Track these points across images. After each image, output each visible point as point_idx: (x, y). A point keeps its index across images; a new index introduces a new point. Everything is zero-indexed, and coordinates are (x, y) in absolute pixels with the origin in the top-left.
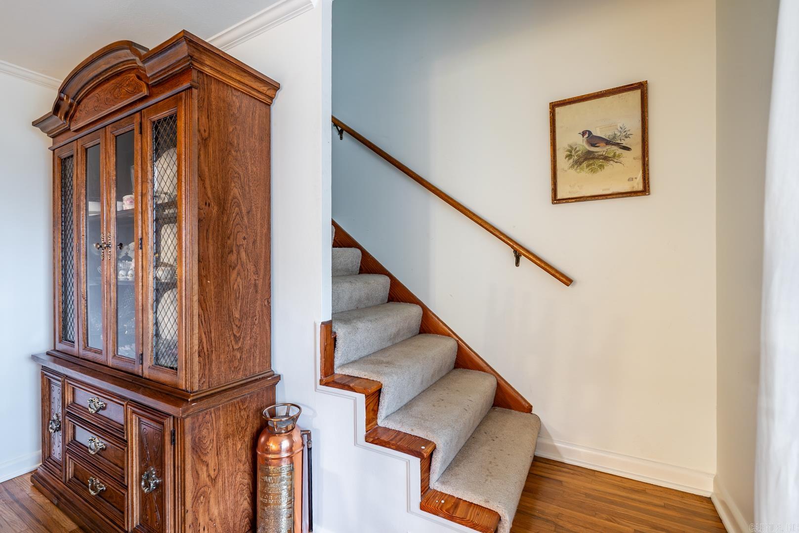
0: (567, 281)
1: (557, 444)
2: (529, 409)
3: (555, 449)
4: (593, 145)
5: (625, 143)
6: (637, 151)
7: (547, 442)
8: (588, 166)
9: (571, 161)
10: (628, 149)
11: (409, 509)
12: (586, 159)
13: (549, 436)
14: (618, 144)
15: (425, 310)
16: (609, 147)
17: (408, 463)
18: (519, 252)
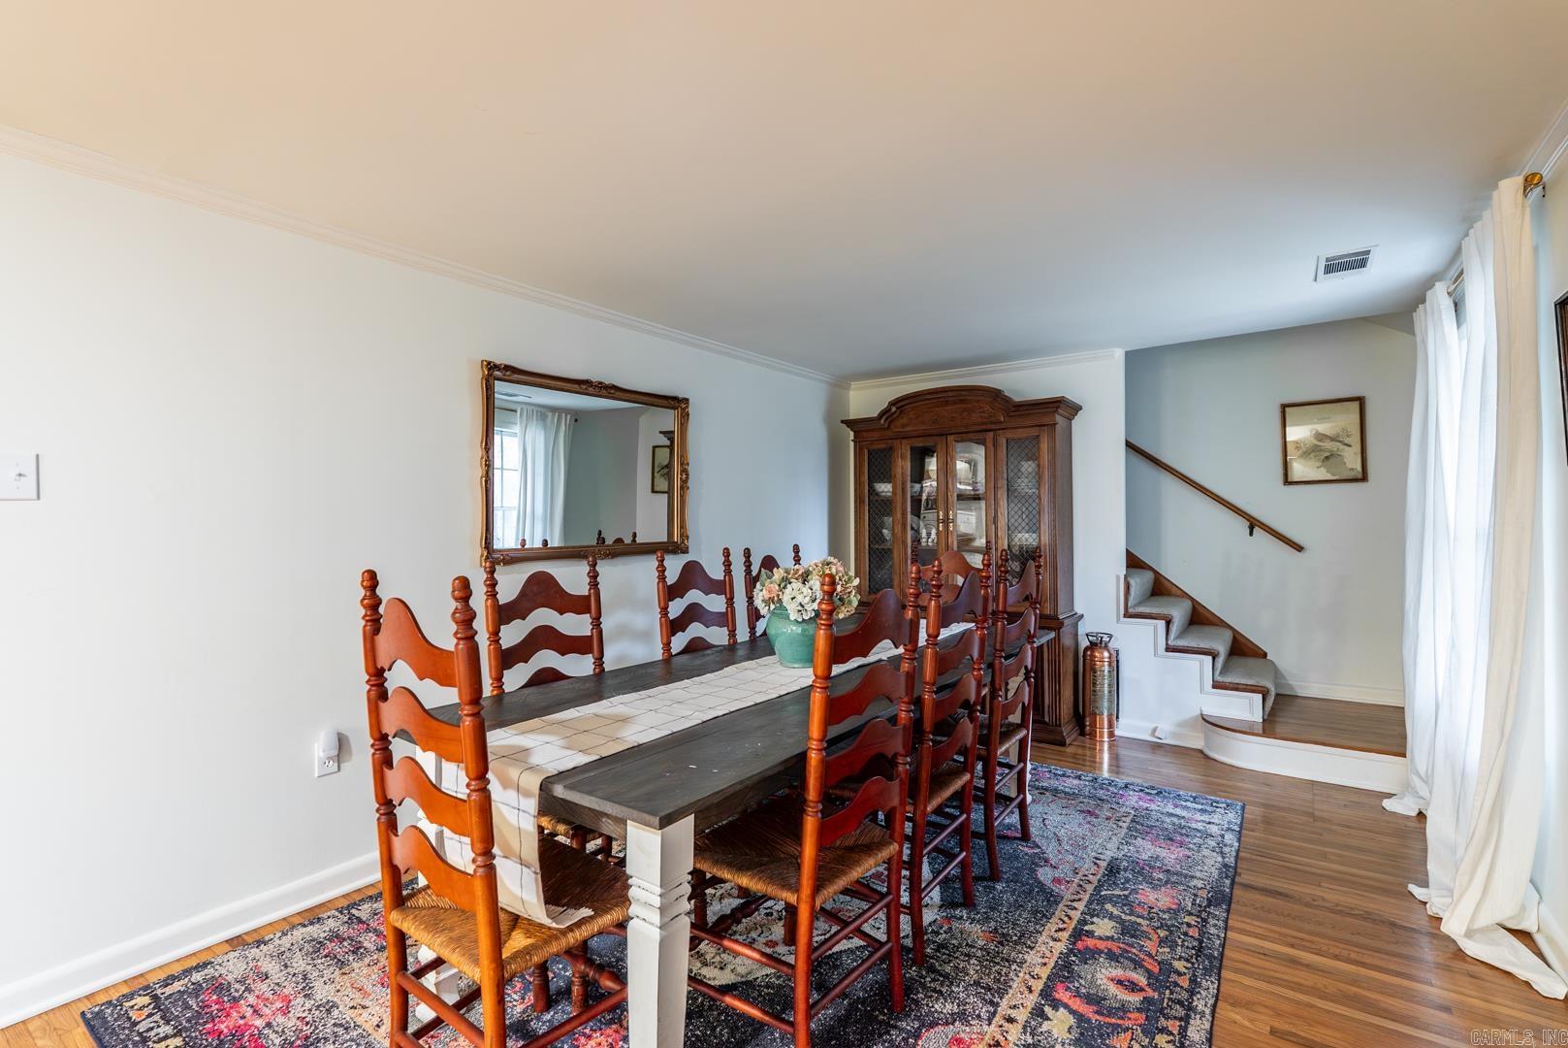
0: (1299, 548)
1: (1291, 682)
2: (1265, 655)
3: (1290, 687)
4: (1320, 441)
5: (1346, 441)
6: (1357, 448)
7: (1284, 681)
8: (1315, 457)
9: (1300, 451)
10: (1350, 446)
11: (1202, 690)
12: (1313, 451)
13: (1285, 678)
14: (1340, 442)
15: (1156, 572)
16: (1333, 443)
17: (1201, 664)
18: (1253, 524)
